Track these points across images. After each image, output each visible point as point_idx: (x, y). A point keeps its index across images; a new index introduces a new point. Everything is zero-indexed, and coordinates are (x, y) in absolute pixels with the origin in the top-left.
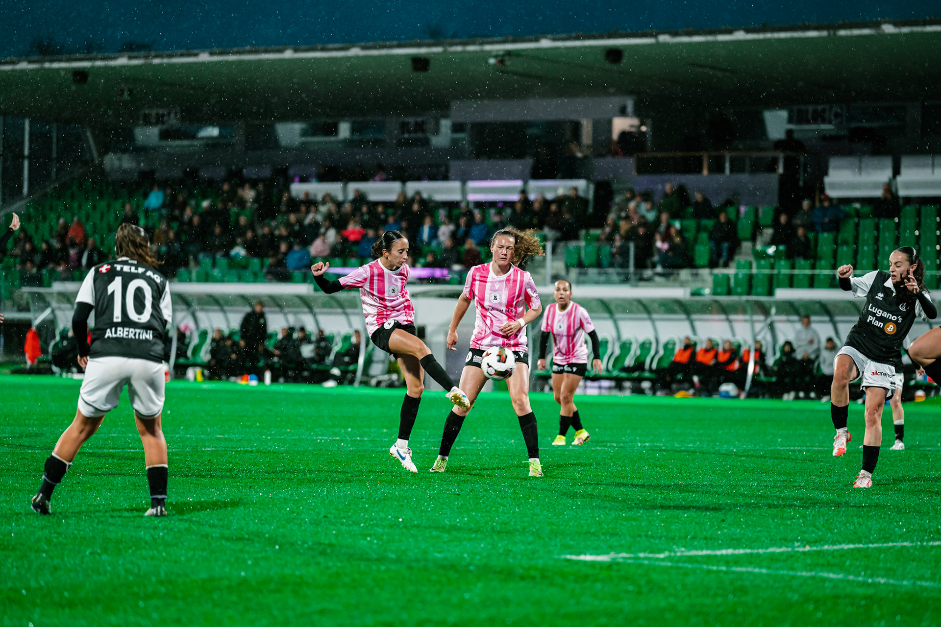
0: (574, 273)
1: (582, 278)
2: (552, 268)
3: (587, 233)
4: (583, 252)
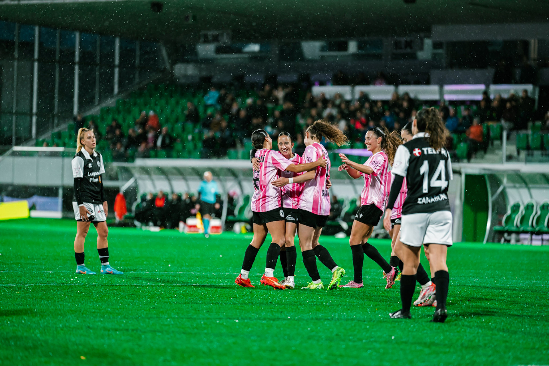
0: (523, 154)
1: (530, 158)
2: (507, 151)
3: (534, 124)
4: (530, 139)
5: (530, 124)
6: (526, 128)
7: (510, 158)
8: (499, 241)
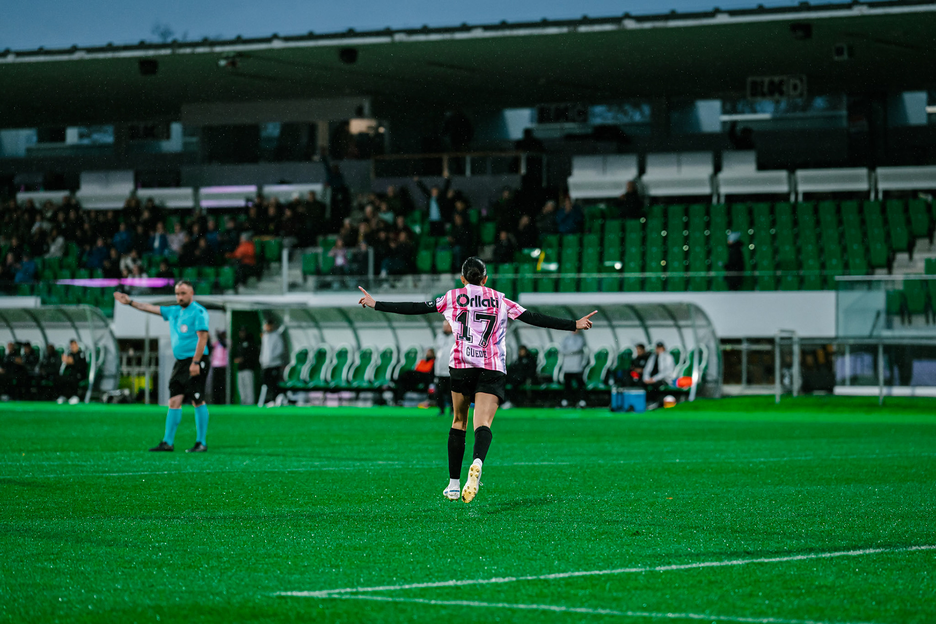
0: (312, 281)
2: (289, 275)
3: (325, 238)
4: (321, 259)
5: (320, 239)
6: (314, 244)
7: (293, 287)
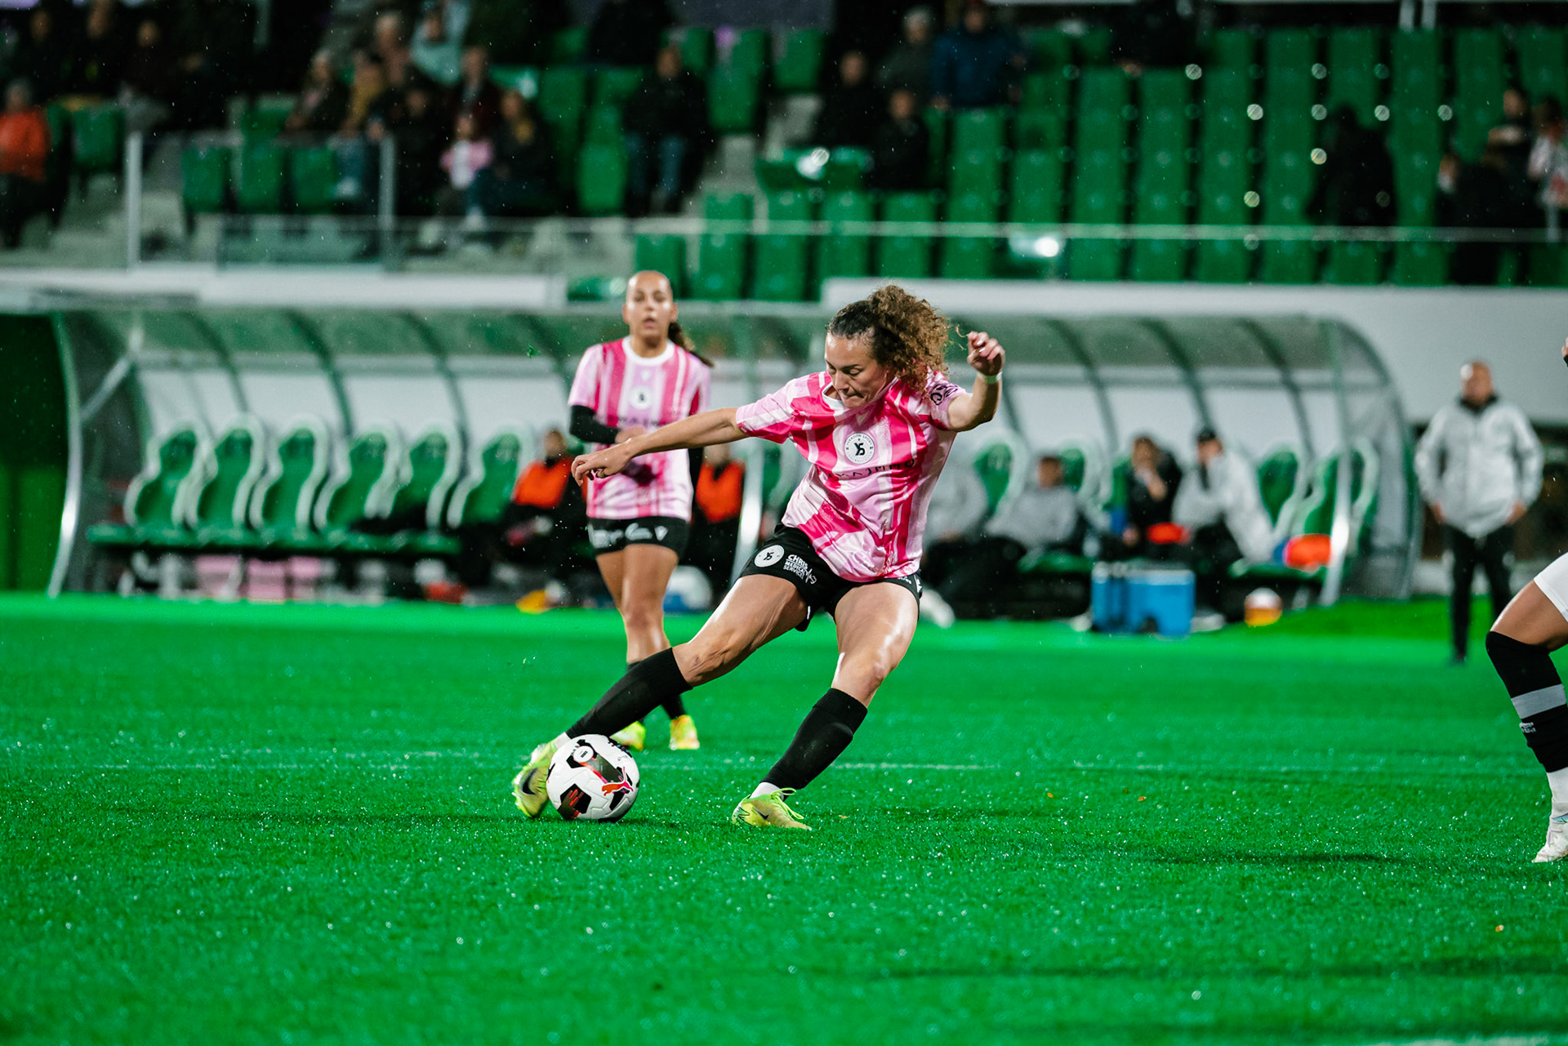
0: (210, 230)
1: (237, 246)
2: (143, 213)
3: (252, 107)
4: (238, 166)
5: (237, 108)
6: (219, 123)
7: (154, 247)
8: (113, 587)
